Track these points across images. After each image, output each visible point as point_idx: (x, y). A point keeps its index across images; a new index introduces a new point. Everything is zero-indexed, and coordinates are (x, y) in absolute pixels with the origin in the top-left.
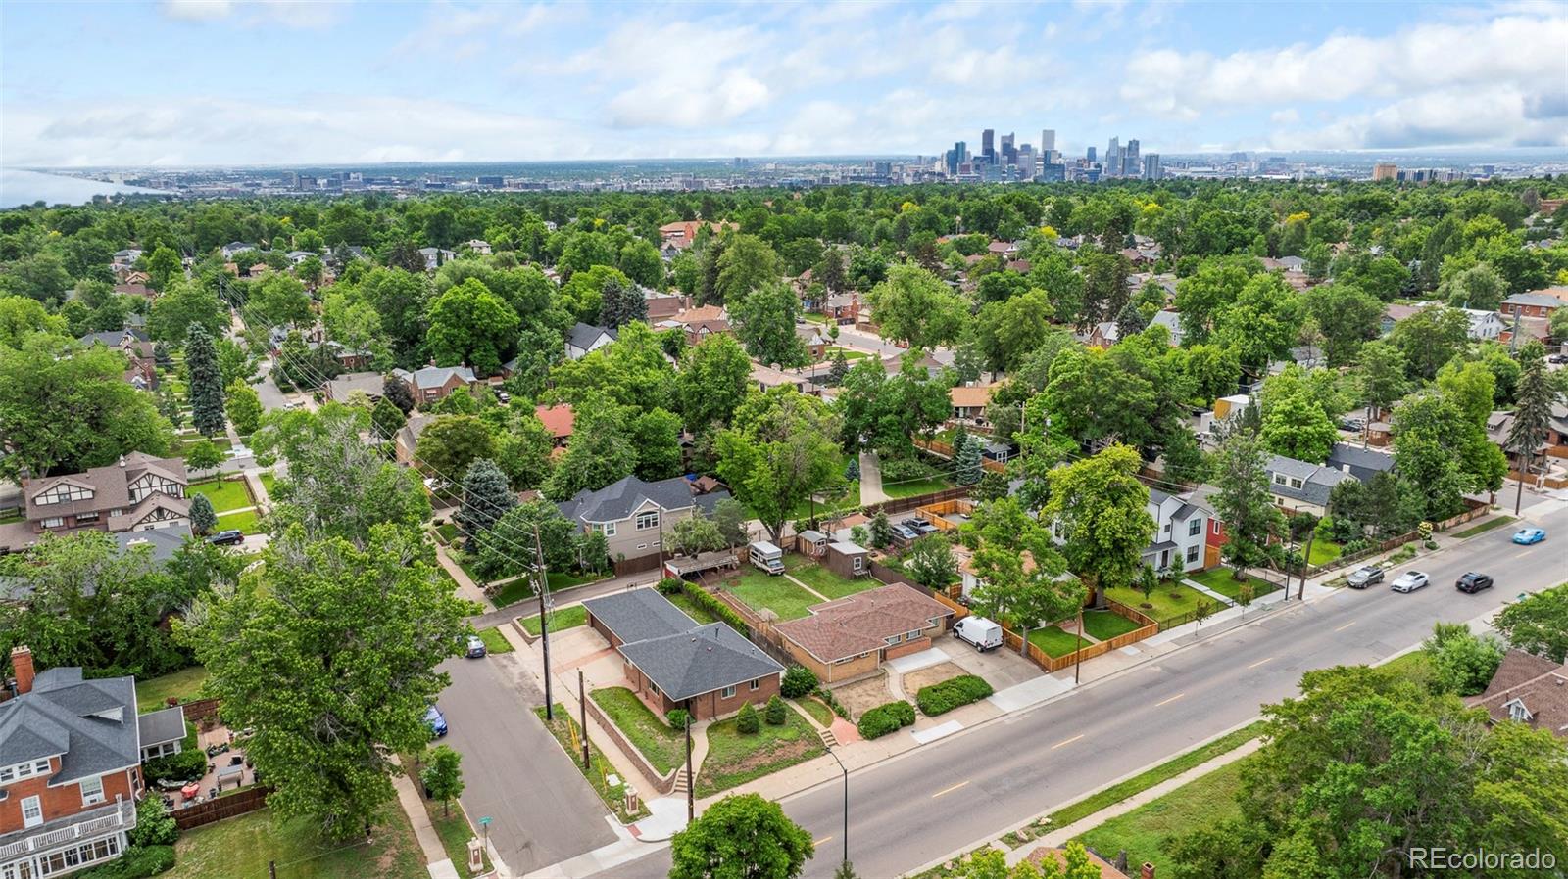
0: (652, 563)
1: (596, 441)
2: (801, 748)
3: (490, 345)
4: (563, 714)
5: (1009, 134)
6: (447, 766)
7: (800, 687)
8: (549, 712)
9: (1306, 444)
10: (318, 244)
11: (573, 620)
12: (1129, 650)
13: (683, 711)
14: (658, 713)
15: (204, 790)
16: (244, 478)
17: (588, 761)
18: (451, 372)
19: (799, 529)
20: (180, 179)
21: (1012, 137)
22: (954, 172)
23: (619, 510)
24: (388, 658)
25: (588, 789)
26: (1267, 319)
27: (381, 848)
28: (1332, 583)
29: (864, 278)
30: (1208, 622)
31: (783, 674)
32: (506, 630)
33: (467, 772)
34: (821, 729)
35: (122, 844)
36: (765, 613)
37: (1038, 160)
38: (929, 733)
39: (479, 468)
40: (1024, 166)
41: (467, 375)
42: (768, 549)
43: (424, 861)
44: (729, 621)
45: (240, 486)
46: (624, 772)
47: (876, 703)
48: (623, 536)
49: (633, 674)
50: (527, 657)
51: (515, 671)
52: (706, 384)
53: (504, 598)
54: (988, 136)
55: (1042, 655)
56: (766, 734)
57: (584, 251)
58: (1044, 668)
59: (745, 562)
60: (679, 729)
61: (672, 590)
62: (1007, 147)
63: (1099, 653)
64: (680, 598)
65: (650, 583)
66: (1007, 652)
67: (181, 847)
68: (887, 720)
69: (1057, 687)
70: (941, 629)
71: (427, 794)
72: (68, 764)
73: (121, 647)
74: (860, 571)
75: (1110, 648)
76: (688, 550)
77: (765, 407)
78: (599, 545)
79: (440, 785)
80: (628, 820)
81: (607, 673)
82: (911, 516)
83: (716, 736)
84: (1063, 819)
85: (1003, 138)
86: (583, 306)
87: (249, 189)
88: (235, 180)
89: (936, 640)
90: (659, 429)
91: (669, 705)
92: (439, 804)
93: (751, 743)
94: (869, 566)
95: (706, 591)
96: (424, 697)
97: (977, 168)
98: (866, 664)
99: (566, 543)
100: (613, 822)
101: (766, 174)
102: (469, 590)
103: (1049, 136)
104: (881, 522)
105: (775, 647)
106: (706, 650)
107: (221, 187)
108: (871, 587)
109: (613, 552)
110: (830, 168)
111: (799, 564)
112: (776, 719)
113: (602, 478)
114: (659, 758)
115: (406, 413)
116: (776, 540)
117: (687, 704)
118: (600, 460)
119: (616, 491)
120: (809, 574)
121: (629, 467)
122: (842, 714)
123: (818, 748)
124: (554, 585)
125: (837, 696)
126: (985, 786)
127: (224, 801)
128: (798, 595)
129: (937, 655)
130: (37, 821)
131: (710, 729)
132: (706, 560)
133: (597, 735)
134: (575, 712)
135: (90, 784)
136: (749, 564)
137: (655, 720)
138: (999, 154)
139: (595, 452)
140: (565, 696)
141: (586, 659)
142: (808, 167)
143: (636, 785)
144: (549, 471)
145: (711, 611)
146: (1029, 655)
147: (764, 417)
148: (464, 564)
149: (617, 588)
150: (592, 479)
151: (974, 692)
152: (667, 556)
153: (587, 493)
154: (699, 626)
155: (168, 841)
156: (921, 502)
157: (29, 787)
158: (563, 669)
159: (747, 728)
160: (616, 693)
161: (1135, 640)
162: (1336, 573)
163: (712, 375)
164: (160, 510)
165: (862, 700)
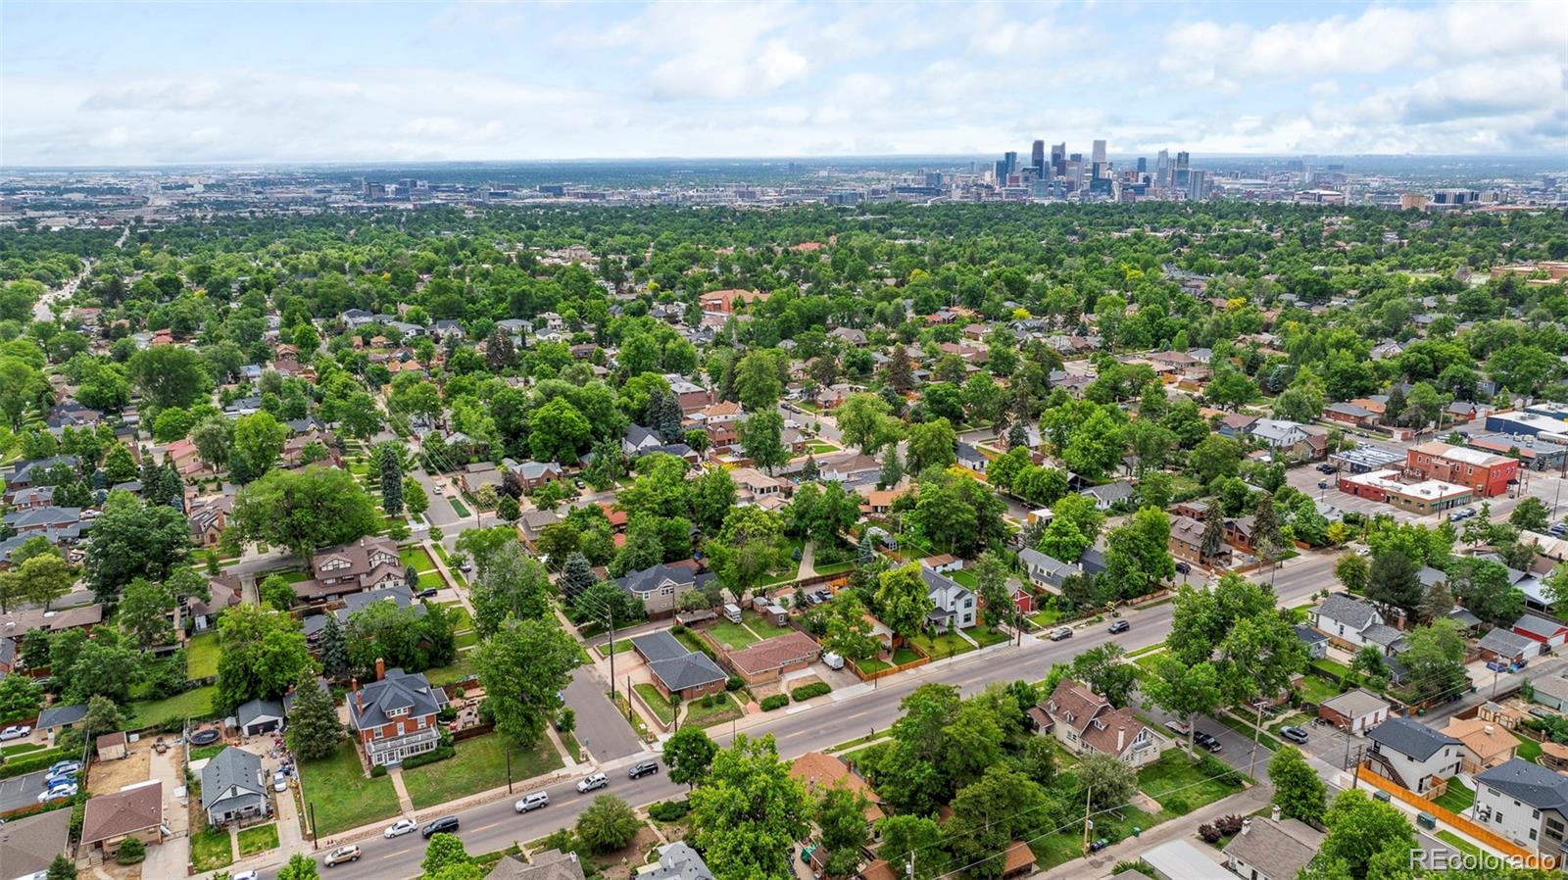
0: (669, 615)
1: (640, 541)
2: (731, 714)
3: (571, 445)
4: (620, 696)
5: (1059, 144)
6: (569, 716)
7: (735, 686)
8: (613, 695)
9: (1066, 548)
10: (424, 318)
11: (626, 647)
12: (911, 672)
13: (677, 696)
14: (666, 696)
15: (459, 725)
16: (423, 548)
17: (631, 718)
18: (546, 467)
19: (755, 595)
20: (255, 183)
21: (1063, 146)
22: (1003, 183)
23: (650, 584)
24: (550, 669)
25: (631, 729)
26: (1096, 445)
27: (542, 750)
28: (1043, 637)
29: (853, 369)
30: (955, 658)
31: (727, 679)
32: (590, 651)
33: (577, 721)
34: (742, 706)
35: (435, 745)
36: (727, 646)
37: (1087, 171)
38: (795, 709)
39: (574, 558)
40: (1073, 178)
41: (556, 469)
42: (733, 608)
43: (560, 757)
44: (706, 651)
45: (422, 554)
46: (648, 723)
47: (771, 695)
48: (654, 599)
49: (653, 677)
50: (602, 667)
51: (596, 674)
52: (708, 500)
53: (589, 633)
54: (1038, 146)
55: (862, 673)
56: (715, 708)
57: (637, 348)
58: (862, 679)
59: (721, 615)
60: (675, 704)
61: (678, 632)
62: (1058, 156)
63: (894, 672)
64: (682, 636)
65: (666, 627)
66: (846, 671)
67: (456, 748)
68: (773, 703)
69: (865, 689)
70: (815, 657)
71: (559, 729)
72: (413, 711)
73: (402, 657)
74: (782, 622)
75: (900, 670)
76: (688, 609)
77: (739, 520)
78: (640, 604)
79: (565, 726)
80: (648, 743)
81: (642, 676)
82: (821, 587)
83: (693, 708)
84: (840, 748)
85: (1054, 148)
86: (635, 405)
87: (321, 195)
88: (305, 185)
89: (810, 664)
90: (678, 530)
91: (670, 693)
92: (564, 734)
93: (708, 711)
94: (788, 620)
95: (695, 632)
96: (561, 685)
97: (1026, 179)
98: (771, 675)
99: (623, 604)
100: (642, 744)
101: (818, 183)
102: (569, 628)
103: (1099, 146)
104: (800, 593)
105: (727, 666)
106: (690, 667)
107: (295, 192)
108: (788, 633)
109: (648, 608)
110: (882, 175)
111: (751, 617)
112: (721, 700)
113: (643, 564)
114: (663, 716)
115: (516, 498)
116: (739, 603)
117: (679, 693)
118: (642, 553)
119: (651, 572)
120: (755, 624)
121: (658, 556)
122: (754, 699)
123: (739, 714)
124: (616, 626)
125: (754, 691)
126: (811, 734)
127: (470, 730)
128: (748, 636)
129: (810, 671)
130: (401, 733)
131: (690, 704)
132: (699, 615)
133: (635, 705)
134: (625, 695)
135: (421, 720)
136: (722, 616)
137: (663, 699)
138: (1048, 165)
139: (640, 548)
140: (621, 688)
141: (632, 669)
142: (860, 174)
143: (652, 728)
144: (613, 556)
145: (698, 645)
146: (856, 673)
147: (739, 525)
148: (565, 612)
149: (649, 631)
150: (637, 564)
151: (821, 690)
152: (676, 612)
153: (634, 572)
154: (689, 653)
155: (451, 745)
156: (831, 578)
157: (399, 719)
158: (619, 674)
159: (707, 705)
160: (646, 686)
161: (916, 666)
162: (1046, 632)
163: (712, 494)
164: (389, 575)
165: (765, 693)
